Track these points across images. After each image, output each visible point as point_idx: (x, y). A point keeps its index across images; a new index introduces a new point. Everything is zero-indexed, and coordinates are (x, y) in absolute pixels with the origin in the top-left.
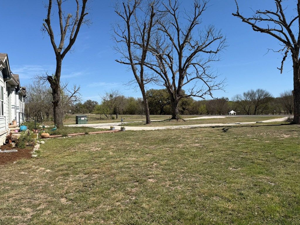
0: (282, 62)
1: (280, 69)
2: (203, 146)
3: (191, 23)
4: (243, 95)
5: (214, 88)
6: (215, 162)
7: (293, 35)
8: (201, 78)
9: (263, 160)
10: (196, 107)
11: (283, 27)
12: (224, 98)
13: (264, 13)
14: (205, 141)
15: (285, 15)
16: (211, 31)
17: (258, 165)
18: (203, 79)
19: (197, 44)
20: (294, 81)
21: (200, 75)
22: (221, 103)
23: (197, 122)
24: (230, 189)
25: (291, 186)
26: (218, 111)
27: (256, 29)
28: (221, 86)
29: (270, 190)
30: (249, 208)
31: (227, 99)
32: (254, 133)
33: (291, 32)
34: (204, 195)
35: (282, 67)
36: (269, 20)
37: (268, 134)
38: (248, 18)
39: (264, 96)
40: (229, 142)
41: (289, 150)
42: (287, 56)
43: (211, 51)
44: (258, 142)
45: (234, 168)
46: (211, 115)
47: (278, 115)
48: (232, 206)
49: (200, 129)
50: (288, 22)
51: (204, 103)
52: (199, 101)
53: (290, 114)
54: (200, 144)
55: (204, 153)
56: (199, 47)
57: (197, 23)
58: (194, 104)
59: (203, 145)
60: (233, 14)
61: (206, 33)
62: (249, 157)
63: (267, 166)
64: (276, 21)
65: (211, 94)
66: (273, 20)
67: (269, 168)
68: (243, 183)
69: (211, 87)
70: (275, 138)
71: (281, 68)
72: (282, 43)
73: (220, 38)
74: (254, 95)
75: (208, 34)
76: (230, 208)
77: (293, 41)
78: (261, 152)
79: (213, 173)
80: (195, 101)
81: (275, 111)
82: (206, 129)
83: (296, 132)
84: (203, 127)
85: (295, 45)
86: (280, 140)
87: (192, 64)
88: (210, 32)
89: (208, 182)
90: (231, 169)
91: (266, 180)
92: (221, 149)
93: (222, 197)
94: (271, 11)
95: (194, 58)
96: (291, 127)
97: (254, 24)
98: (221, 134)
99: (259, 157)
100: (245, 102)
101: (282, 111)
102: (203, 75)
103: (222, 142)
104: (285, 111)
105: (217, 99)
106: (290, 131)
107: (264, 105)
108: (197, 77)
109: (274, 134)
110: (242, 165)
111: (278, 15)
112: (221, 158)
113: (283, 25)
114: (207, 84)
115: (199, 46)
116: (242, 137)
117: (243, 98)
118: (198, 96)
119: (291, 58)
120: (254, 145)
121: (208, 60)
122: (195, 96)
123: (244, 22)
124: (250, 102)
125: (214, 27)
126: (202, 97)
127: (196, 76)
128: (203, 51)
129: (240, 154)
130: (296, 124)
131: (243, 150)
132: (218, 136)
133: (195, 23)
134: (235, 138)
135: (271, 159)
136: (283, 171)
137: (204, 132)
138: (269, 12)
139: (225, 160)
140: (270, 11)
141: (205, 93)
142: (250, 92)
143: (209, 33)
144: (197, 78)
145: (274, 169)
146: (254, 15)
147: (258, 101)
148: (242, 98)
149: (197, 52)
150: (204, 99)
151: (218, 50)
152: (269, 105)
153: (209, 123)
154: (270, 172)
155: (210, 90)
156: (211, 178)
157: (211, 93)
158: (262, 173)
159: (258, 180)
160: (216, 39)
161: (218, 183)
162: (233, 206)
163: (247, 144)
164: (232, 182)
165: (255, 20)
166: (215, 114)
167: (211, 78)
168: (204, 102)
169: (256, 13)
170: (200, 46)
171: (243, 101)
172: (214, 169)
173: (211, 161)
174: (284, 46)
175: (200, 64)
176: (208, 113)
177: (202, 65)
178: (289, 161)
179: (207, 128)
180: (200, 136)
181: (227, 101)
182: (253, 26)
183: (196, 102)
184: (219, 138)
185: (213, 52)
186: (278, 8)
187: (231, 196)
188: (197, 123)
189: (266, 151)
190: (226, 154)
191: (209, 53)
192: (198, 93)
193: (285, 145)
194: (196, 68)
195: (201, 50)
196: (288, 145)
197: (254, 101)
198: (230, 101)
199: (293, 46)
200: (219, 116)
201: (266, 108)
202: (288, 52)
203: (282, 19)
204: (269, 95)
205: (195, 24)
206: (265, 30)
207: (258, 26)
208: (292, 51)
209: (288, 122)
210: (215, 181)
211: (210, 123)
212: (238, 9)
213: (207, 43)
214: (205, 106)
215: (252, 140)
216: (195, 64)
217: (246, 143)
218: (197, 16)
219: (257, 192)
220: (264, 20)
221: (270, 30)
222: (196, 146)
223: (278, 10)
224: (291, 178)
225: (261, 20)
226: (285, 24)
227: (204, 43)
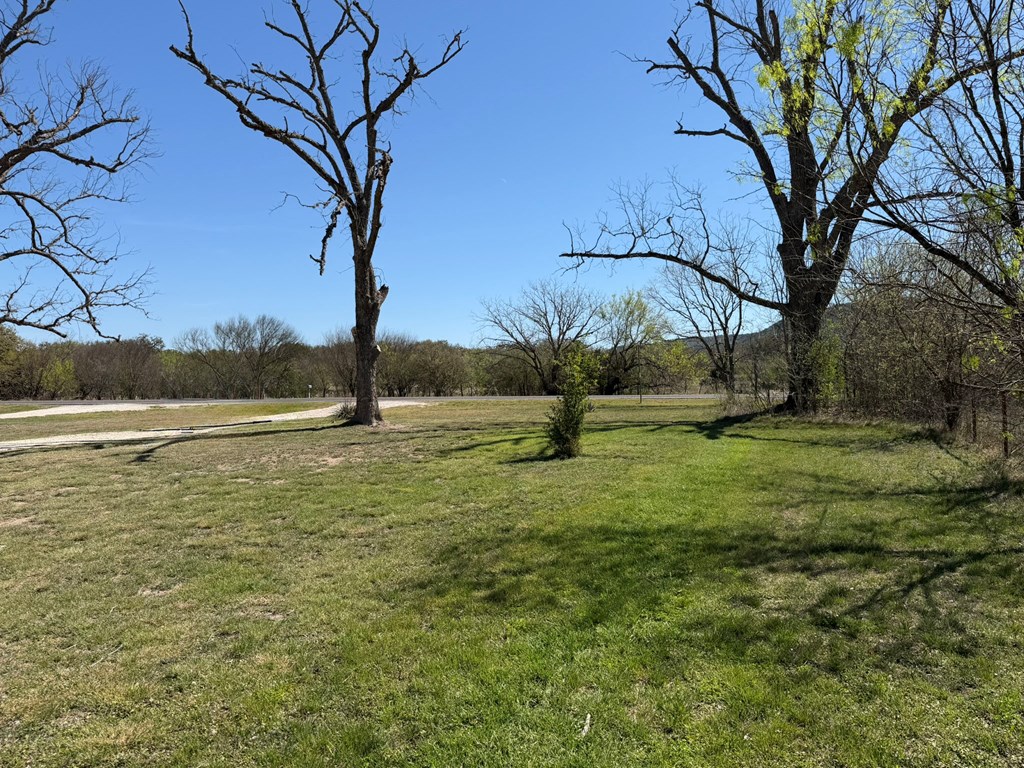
0: (324, 241)
1: (317, 261)
2: (46, 522)
3: (7, 31)
4: (212, 333)
5: (103, 298)
6: (86, 580)
7: (353, 168)
8: (53, 255)
9: (257, 545)
10: (31, 369)
11: (328, 136)
12: (149, 338)
13: (275, 78)
14: (54, 502)
15: (332, 102)
16: (94, 87)
17: (240, 562)
18: (59, 259)
19: (31, 120)
20: (357, 301)
21: (46, 242)
22: (136, 355)
23: (32, 428)
24: (132, 671)
25: (328, 613)
26: (123, 385)
27: (249, 120)
28: (131, 294)
29: (266, 639)
30: (193, 718)
31: (159, 342)
32: (239, 459)
33: (349, 157)
34: (18, 722)
35: (323, 254)
36: (288, 104)
37: (285, 458)
38: (224, 79)
39: (281, 340)
40: (152, 495)
41: (336, 501)
42: (338, 224)
43: (92, 159)
44: (250, 487)
45: (159, 588)
46: (94, 400)
47: (317, 400)
48: (131, 730)
49: (41, 455)
50: (341, 127)
51: (68, 354)
52: (47, 344)
53: (350, 394)
54: (32, 517)
55: (44, 549)
56: (40, 132)
57: (31, 37)
58: (21, 357)
59: (44, 519)
60: (172, 48)
61: (75, 89)
62: (216, 542)
63: (268, 563)
64: (307, 112)
65: (92, 321)
66: (298, 107)
67: (275, 567)
68: (182, 637)
69: (94, 295)
70: (303, 469)
71: (319, 258)
72: (324, 184)
73: (128, 121)
74: (249, 335)
75: (82, 94)
76: (123, 739)
77: (353, 186)
78: (255, 517)
79: (71, 624)
80: (27, 344)
81: (310, 386)
82: (66, 455)
83: (358, 448)
84: (56, 449)
85: (357, 197)
86: (314, 475)
87: (12, 194)
88: (89, 90)
89: (44, 665)
90: (148, 592)
91: (260, 608)
92: (118, 525)
93: (96, 709)
94: (296, 80)
95: (18, 171)
96: (348, 434)
97: (244, 103)
98: (125, 470)
99: (246, 538)
100: (221, 356)
101: (332, 387)
102: (58, 243)
103: (124, 498)
104: (337, 386)
105: (118, 340)
106: (345, 445)
107: (281, 368)
108: (35, 250)
109: (300, 456)
110: (187, 572)
111: (313, 97)
112: (113, 561)
113: (328, 131)
114: (76, 283)
115: (42, 128)
116: (198, 477)
117: (214, 343)
118: (38, 327)
119: (349, 232)
120: (235, 500)
121: (78, 193)
122: (21, 323)
123: (210, 88)
124: (237, 357)
125: (107, 77)
126: (55, 328)
127: (29, 246)
128: (57, 153)
129: (186, 535)
130: (362, 424)
131: (197, 519)
132: (113, 477)
133: (25, 38)
134: (177, 480)
135: (281, 537)
136: (313, 567)
137: (59, 466)
138: (289, 80)
139: (127, 563)
140: (293, 79)
141: (70, 315)
142: (237, 324)
143: (83, 90)
144: (32, 252)
145: (288, 567)
146: (244, 75)
147: (262, 355)
148: (210, 341)
149: (32, 151)
150: (64, 336)
151: (121, 164)
152: (295, 367)
153: (82, 431)
154: (274, 580)
155: (88, 304)
156: (62, 646)
157: (93, 315)
158: (250, 588)
159: (236, 614)
160: (112, 121)
161: (88, 657)
162: (136, 729)
163: (213, 496)
164: (143, 642)
165: (247, 93)
166: (113, 397)
167: (91, 259)
168: (67, 350)
169: (252, 71)
170: (46, 132)
171: (214, 351)
172: (77, 608)
173: (70, 579)
174: (330, 195)
175: (47, 201)
176: (83, 394)
177: (53, 207)
178: (333, 536)
179: (73, 451)
180: (36, 483)
181: (159, 350)
182: (241, 108)
183: (30, 350)
184: (116, 485)
185: (98, 165)
186: (313, 76)
187: (129, 695)
188: (31, 434)
189: (271, 515)
190: (134, 542)
191: (82, 166)
192: (35, 311)
193: (328, 487)
194: (27, 214)
195: (49, 148)
196: (333, 487)
197: (249, 354)
198: (169, 351)
199: (353, 198)
200: (126, 405)
201: (285, 376)
202: (339, 213)
203: (325, 113)
204: (295, 338)
205: (23, 42)
206: (275, 132)
207: (255, 113)
208: (350, 213)
209: (343, 418)
210: (78, 652)
211: (87, 431)
212: (191, 36)
213: (76, 126)
214: (70, 364)
215: (230, 484)
216: (26, 196)
217: (212, 494)
218: (34, 14)
219: (226, 656)
220: (274, 99)
221: (291, 136)
222: (11, 529)
223: (314, 80)
224: (333, 586)
225: (267, 97)
226: (333, 129)
227: (66, 125)
